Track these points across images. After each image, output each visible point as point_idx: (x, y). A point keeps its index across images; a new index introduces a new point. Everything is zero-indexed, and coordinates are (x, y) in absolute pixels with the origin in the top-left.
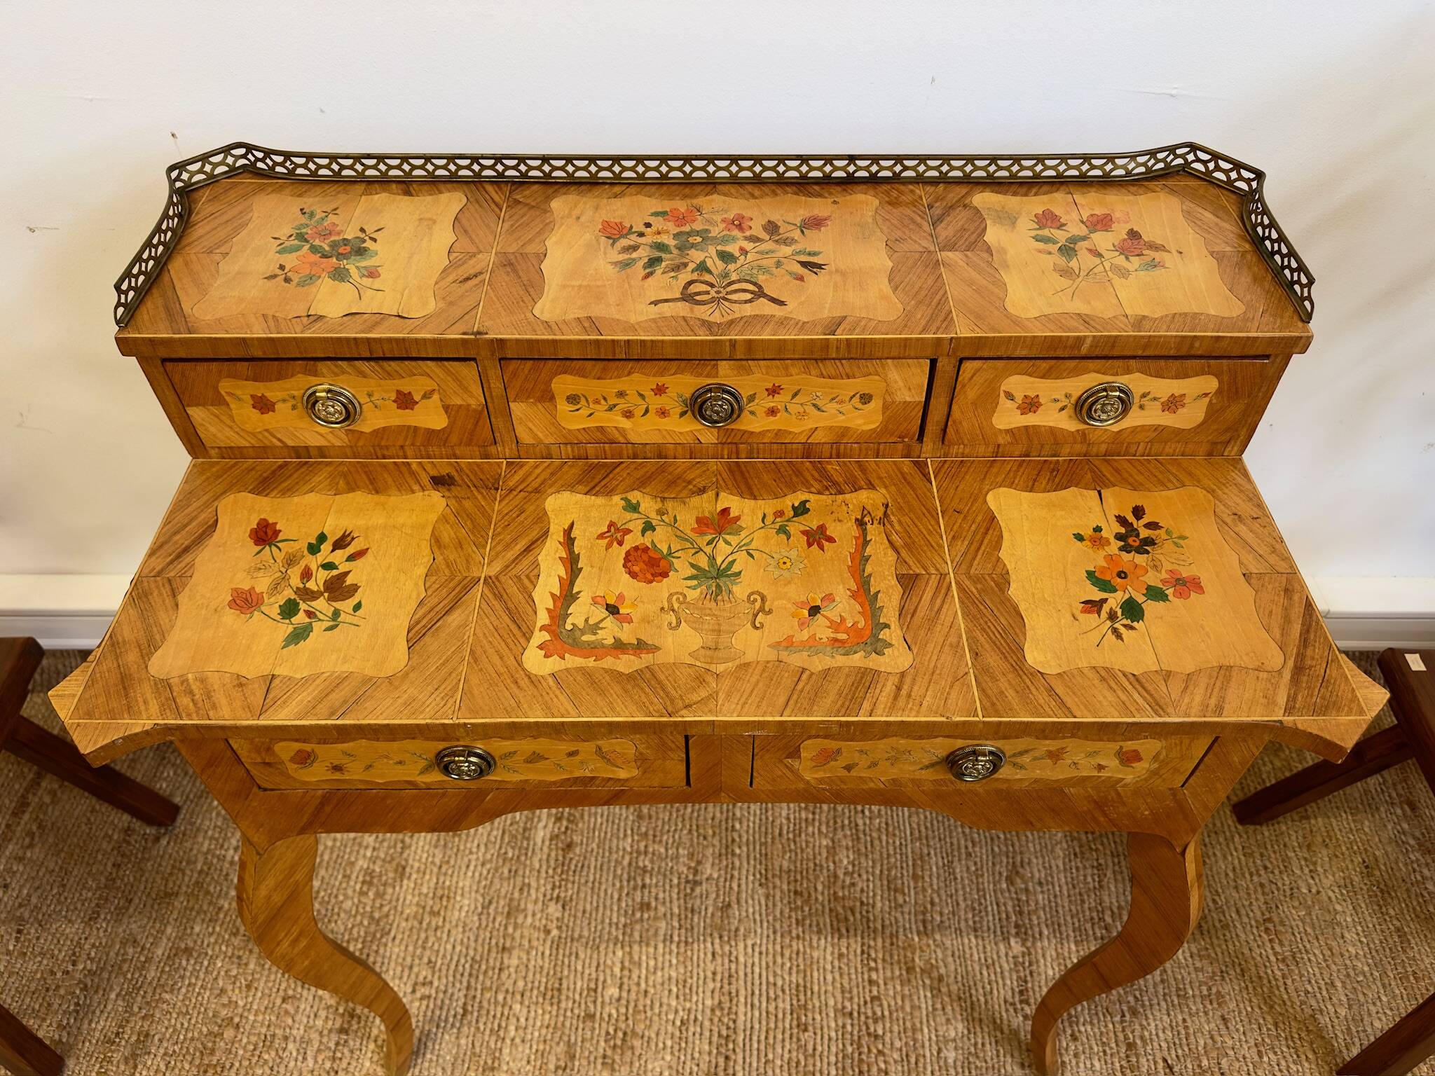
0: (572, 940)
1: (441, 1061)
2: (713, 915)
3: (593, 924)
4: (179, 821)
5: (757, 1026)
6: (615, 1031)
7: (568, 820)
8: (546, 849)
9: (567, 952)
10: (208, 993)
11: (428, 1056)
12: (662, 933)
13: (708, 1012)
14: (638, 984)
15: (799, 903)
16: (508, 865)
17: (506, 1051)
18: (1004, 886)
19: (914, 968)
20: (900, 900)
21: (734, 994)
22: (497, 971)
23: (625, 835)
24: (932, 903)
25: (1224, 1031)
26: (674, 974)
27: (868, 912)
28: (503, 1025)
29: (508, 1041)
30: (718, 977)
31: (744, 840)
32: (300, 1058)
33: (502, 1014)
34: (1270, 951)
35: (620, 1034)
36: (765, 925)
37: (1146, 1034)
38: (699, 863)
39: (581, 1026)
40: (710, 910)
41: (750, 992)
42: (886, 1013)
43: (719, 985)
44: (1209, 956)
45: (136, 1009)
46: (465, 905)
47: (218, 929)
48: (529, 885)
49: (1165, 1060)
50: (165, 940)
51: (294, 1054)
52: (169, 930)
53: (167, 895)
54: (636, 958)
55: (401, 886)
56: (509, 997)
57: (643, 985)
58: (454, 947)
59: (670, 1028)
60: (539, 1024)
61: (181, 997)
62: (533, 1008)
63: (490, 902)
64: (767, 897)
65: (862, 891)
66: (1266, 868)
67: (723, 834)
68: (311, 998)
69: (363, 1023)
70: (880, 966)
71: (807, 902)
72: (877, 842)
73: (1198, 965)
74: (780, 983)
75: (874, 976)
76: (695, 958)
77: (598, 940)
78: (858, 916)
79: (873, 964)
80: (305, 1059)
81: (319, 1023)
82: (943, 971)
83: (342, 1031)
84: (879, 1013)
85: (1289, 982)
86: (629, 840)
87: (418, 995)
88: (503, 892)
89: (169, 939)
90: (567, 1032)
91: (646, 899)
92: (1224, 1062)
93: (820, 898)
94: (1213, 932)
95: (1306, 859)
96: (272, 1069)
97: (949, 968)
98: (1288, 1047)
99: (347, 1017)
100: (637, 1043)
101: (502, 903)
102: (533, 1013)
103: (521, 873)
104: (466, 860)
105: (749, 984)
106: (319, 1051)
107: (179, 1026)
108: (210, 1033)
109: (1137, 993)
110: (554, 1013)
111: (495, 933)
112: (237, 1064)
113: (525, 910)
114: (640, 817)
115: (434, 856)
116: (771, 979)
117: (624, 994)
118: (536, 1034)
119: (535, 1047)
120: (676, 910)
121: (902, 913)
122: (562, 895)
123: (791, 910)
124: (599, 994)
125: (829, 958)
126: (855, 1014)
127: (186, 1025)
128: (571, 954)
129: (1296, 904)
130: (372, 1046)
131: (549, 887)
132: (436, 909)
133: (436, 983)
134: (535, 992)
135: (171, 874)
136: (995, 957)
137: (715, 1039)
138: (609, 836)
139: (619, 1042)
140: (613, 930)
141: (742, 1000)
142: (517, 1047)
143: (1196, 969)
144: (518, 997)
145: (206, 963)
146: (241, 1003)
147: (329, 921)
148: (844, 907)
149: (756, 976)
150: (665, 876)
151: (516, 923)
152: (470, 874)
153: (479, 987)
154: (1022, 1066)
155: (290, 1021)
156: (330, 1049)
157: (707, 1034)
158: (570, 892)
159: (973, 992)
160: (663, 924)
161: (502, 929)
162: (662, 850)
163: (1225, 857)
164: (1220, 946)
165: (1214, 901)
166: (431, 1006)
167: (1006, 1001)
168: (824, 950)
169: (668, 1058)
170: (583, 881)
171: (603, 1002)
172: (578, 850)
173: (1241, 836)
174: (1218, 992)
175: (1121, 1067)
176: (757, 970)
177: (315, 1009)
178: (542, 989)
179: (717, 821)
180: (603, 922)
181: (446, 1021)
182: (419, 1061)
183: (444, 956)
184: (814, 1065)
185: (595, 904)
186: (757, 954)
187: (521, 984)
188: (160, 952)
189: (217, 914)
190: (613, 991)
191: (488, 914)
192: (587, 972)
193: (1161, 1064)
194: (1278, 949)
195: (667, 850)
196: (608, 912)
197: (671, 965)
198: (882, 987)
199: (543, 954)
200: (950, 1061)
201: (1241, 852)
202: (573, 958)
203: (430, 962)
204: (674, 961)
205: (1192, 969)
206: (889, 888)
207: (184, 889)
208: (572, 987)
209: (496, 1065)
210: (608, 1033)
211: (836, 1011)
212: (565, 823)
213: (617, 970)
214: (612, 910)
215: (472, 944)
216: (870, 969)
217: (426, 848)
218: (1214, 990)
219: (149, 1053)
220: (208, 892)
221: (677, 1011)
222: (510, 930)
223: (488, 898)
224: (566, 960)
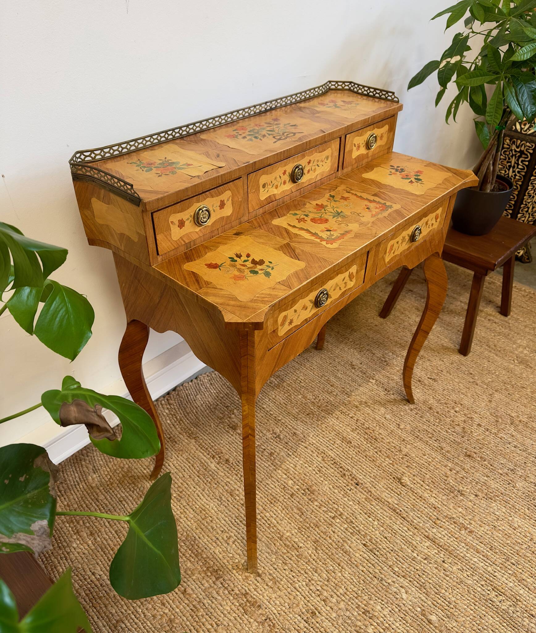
0: (261, 482)
1: (263, 551)
2: (293, 439)
5: (338, 453)
6: (304, 491)
7: (217, 455)
8: (220, 468)
9: (264, 486)
12: (285, 456)
13: (322, 462)
14: (295, 474)
15: (312, 416)
16: (212, 483)
17: (280, 528)
18: (354, 371)
19: (357, 406)
20: (334, 394)
21: (323, 452)
24: (343, 388)
26: (302, 462)
27: (330, 403)
28: (269, 523)
29: (277, 525)
30: (314, 451)
33: (265, 521)
35: (307, 490)
36: (309, 428)
38: (273, 430)
39: (293, 499)
40: (291, 438)
41: (327, 447)
43: (317, 453)
46: (212, 506)
48: (228, 482)
51: (210, 601)
54: (286, 468)
55: (181, 523)
56: (262, 514)
57: (297, 473)
59: (318, 475)
60: (280, 512)
62: (273, 510)
63: (221, 498)
64: (301, 423)
65: (322, 400)
67: (270, 418)
68: (193, 582)
69: (222, 570)
70: (349, 411)
71: (313, 414)
72: (313, 386)
74: (331, 438)
75: (351, 416)
76: (302, 453)
77: (269, 475)
78: (329, 406)
80: (216, 599)
81: (207, 585)
83: (218, 578)
84: (362, 423)
87: (231, 543)
88: (221, 491)
90: (291, 505)
91: (269, 452)
93: (316, 410)
97: (364, 398)
99: (214, 574)
100: (314, 488)
101: (225, 494)
103: (220, 481)
104: (195, 495)
105: (324, 445)
106: (217, 592)
110: (281, 504)
111: (234, 504)
113: (235, 489)
115: (181, 504)
116: (328, 439)
117: (295, 480)
118: (283, 515)
119: (287, 518)
120: (281, 447)
121: (339, 396)
123: (311, 419)
124: (288, 487)
125: (335, 421)
126: (358, 427)
128: (265, 486)
130: (234, 572)
131: (235, 476)
132: (203, 517)
133: (233, 535)
134: (268, 505)
136: (371, 388)
137: (332, 466)
139: (309, 493)
140: (270, 468)
141: (327, 451)
142: (282, 523)
144: (264, 511)
146: (167, 611)
148: (323, 407)
149: (323, 442)
150: (267, 442)
151: (237, 495)
152: (202, 497)
154: (405, 405)
155: (194, 596)
156: (220, 588)
157: (329, 467)
159: (376, 399)
160: (283, 453)
161: (234, 500)
162: (258, 437)
166: (239, 541)
167: (385, 395)
168: (331, 421)
169: (326, 483)
171: (291, 488)
172: (232, 459)
173: (387, 321)
176: (321, 440)
177: (199, 583)
179: (264, 416)
180: (264, 469)
186: (316, 437)
190: (290, 482)
191: (224, 501)
192: (276, 485)
193: (429, 379)
195: (259, 435)
196: (263, 465)
201: (391, 324)
202: (267, 486)
203: (222, 531)
204: (297, 459)
206: (329, 394)
208: (276, 493)
209: (282, 534)
210: (303, 494)
211: (352, 431)
212: (216, 457)
216: (348, 415)
221: (314, 470)
222: (238, 498)
223: (218, 497)
224: (266, 489)
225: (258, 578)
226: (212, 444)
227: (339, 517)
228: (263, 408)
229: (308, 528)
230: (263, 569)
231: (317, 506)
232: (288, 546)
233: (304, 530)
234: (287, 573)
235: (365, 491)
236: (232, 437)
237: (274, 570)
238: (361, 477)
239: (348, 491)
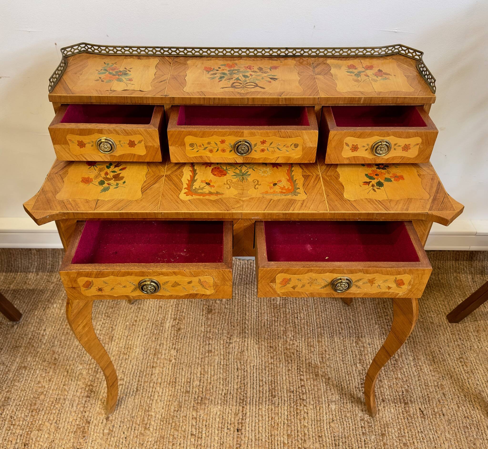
0: (180, 364)
1: (127, 408)
2: (237, 355)
3: (189, 358)
4: (21, 320)
5: (255, 396)
6: (198, 397)
7: (179, 320)
8: (170, 331)
9: (178, 368)
10: (33, 383)
11: (122, 406)
12: (216, 361)
13: (235, 390)
14: (207, 380)
15: (272, 351)
16: (154, 336)
17: (154, 405)
18: (355, 345)
19: (318, 375)
20: (313, 350)
21: (246, 384)
22: (150, 375)
23: (202, 326)
24: (325, 351)
25: (444, 398)
26: (221, 376)
27: (299, 354)
28: (153, 395)
29: (155, 401)
30: (240, 377)
31: (250, 327)
32: (71, 407)
33: (152, 391)
34: (462, 369)
35: (200, 398)
36: (258, 358)
37: (413, 399)
38: (231, 336)
39: (184, 395)
40: (236, 353)
41: (252, 383)
42: (307, 391)
43: (240, 380)
44: (437, 371)
45: (4, 389)
46: (138, 350)
47: (37, 359)
48: (163, 344)
49: (420, 409)
50: (16, 363)
51: (68, 405)
52: (17, 360)
53: (16, 347)
54: (206, 370)
55: (111, 344)
56: (155, 385)
57: (209, 381)
58: (133, 366)
59: (220, 396)
60: (167, 395)
61: (22, 384)
62: (164, 389)
63: (147, 350)
64: (259, 348)
65: (297, 346)
66: (460, 339)
67: (241, 325)
68: (75, 385)
69: (96, 394)
70: (305, 374)
71: (275, 350)
72: (303, 329)
73: (433, 374)
74: (264, 380)
75: (302, 377)
76: (230, 371)
77: (191, 364)
78: (296, 355)
79: (302, 373)
80: (72, 407)
81: (78, 394)
82: (330, 376)
83: (88, 396)
84: (304, 391)
85: (470, 380)
86: (203, 327)
88: (153, 346)
89: (17, 363)
90: (178, 397)
91: (210, 349)
92: (444, 410)
93: (280, 349)
94: (439, 362)
95: (476, 336)
96: (59, 411)
97: (332, 375)
98: (470, 404)
99: (89, 392)
100: (207, 402)
101: (152, 350)
102: (164, 391)
103: (160, 339)
104: (138, 334)
105: (252, 380)
106: (78, 404)
107: (21, 395)
108: (34, 397)
109: (409, 385)
110: (173, 391)
111: (149, 361)
112: (45, 409)
113: (161, 352)
114: (208, 319)
115: (125, 333)
116: (261, 379)
117: (202, 384)
118: (166, 398)
119: (165, 403)
120: (222, 353)
121: (313, 354)
122: (176, 347)
123: (268, 353)
124: (191, 384)
125: (284, 371)
126: (295, 392)
127: (24, 394)
128: (180, 369)
129: (472, 352)
130: (99, 402)
131: (171, 344)
132: (125, 352)
133: (125, 380)
134: (165, 383)
135: (18, 339)
136: (351, 371)
137: (238, 400)
138: (195, 326)
139: (199, 401)
140: (197, 360)
141: (249, 386)
142: (158, 403)
143: (432, 376)
144: (159, 385)
145: (32, 372)
146: (47, 386)
147: (82, 357)
148: (290, 352)
149: (255, 377)
150: (218, 340)
151: (158, 358)
152: (139, 339)
153: (143, 381)
154: (362, 411)
155: (66, 393)
156: (82, 403)
157: (235, 398)
158: (179, 346)
159: (342, 383)
160: (217, 358)
161: (152, 360)
162: (217, 331)
163: (444, 335)
164: (442, 367)
165: (439, 351)
166: (124, 388)
167: (355, 387)
168: (282, 368)
169: (219, 407)
170: (185, 342)
171: (193, 386)
172: (183, 331)
173: (450, 327)
174: (441, 385)
175: (402, 411)
176: (255, 375)
177: (77, 389)
178: (168, 382)
179: (239, 321)
180: (193, 357)
181: (130, 393)
182: (119, 408)
183: (129, 369)
184: (278, 410)
185: (190, 351)
186: (255, 369)
187: (160, 380)
188: (14, 368)
189: (37, 354)
190: (197, 383)
191: (147, 354)
192: (186, 375)
193: (418, 411)
194: (465, 368)
195: (218, 331)
196: (195, 353)
197: (220, 373)
198: (306, 382)
199: (169, 369)
200: (333, 409)
201: (450, 333)
202: (181, 370)
203: (123, 371)
204: (222, 372)
205: (430, 375)
206: (308, 346)
207: (24, 345)
208: (180, 381)
209: (150, 409)
210: (195, 398)
211: (287, 390)
212: (177, 321)
213: (199, 375)
214: (196, 353)
215: (140, 365)
216: (301, 375)
217: (122, 330)
218: (440, 383)
219: (9, 405)
220: (33, 346)
221: (223, 390)
222: (155, 360)
223: (146, 348)
224: (178, 371)
225: (105, 420)
226: (185, 310)
227: (196, 438)
228: (246, 314)
229: (169, 423)
230: (114, 418)
231: (193, 415)
232: (144, 420)
233: (165, 422)
234: (122, 437)
235: (237, 441)
236: (201, 317)
237: (118, 427)
238: (247, 429)
239: (226, 429)
